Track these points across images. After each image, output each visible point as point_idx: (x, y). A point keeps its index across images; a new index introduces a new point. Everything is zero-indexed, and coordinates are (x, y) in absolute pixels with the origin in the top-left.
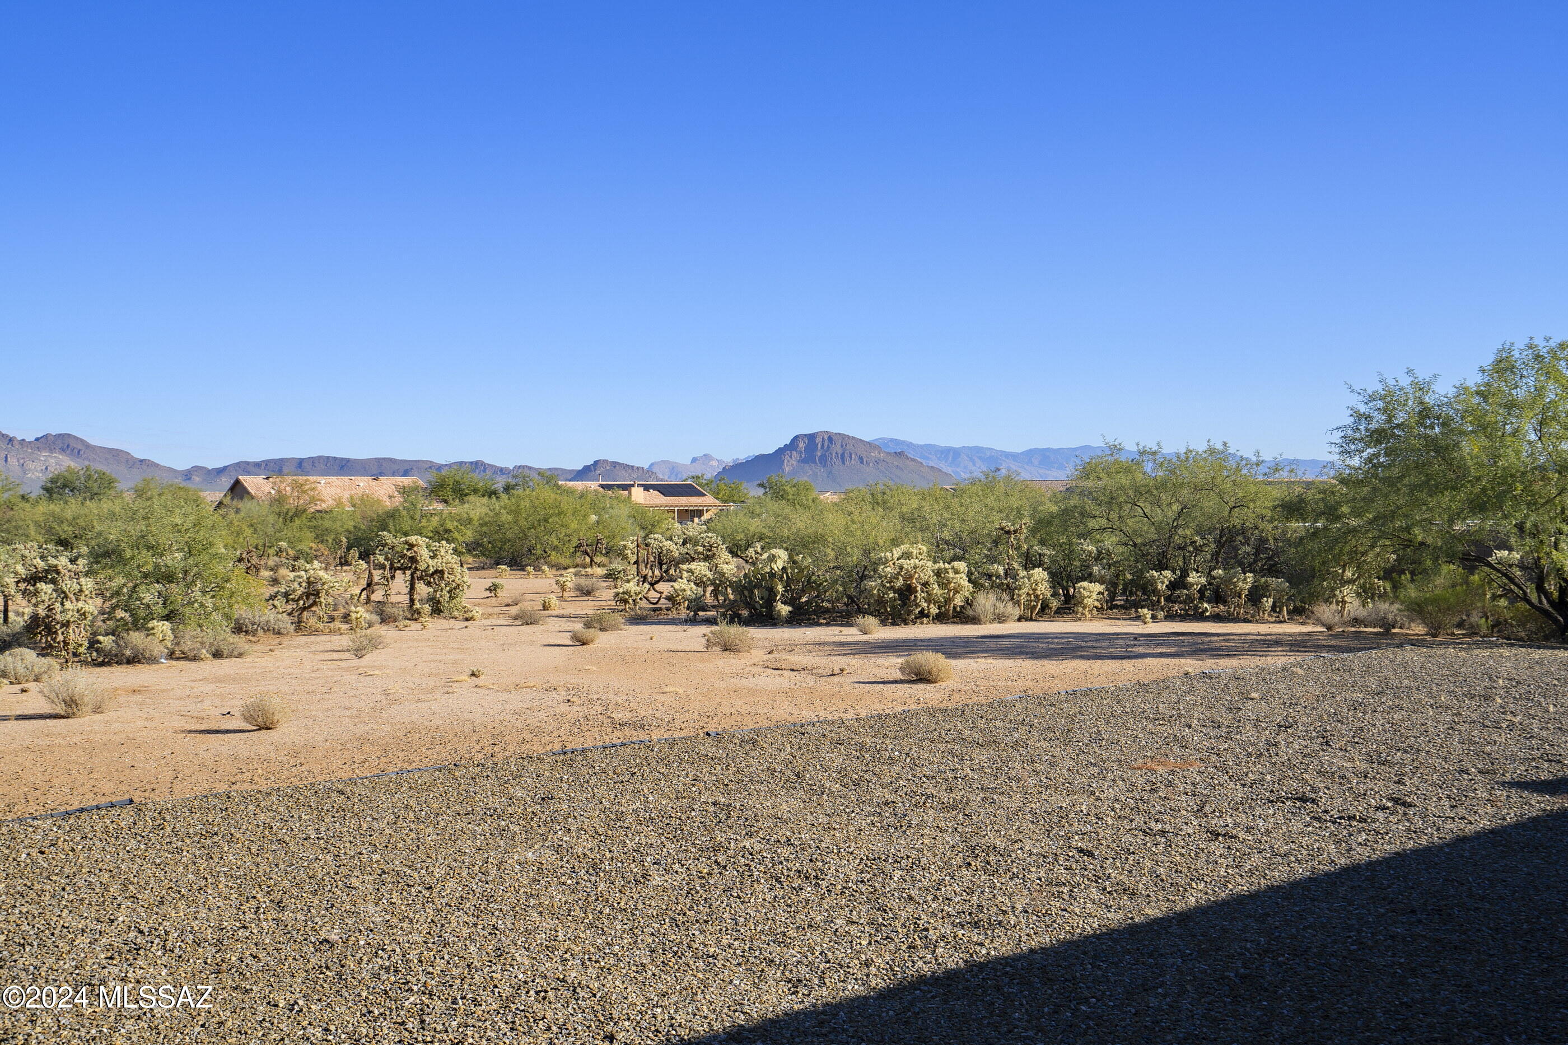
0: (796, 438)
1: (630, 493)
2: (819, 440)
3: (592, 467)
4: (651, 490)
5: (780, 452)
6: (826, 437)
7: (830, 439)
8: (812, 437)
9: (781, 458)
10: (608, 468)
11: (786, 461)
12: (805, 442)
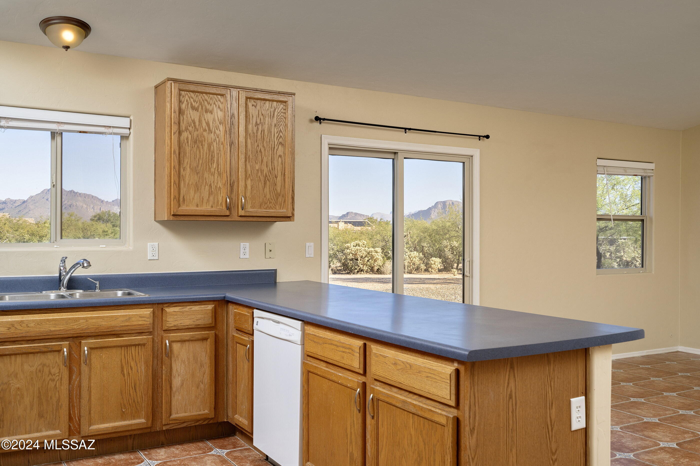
0: (437, 203)
1: (338, 225)
2: (447, 204)
3: (346, 215)
4: (348, 224)
5: (430, 209)
6: (451, 203)
7: (453, 203)
8: (444, 203)
9: (430, 212)
10: (353, 215)
11: (432, 213)
12: (441, 205)
